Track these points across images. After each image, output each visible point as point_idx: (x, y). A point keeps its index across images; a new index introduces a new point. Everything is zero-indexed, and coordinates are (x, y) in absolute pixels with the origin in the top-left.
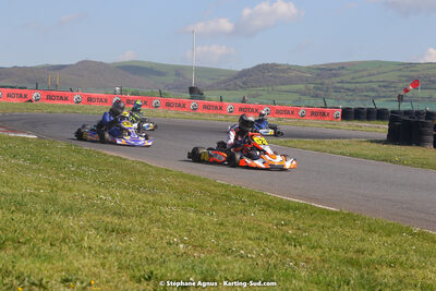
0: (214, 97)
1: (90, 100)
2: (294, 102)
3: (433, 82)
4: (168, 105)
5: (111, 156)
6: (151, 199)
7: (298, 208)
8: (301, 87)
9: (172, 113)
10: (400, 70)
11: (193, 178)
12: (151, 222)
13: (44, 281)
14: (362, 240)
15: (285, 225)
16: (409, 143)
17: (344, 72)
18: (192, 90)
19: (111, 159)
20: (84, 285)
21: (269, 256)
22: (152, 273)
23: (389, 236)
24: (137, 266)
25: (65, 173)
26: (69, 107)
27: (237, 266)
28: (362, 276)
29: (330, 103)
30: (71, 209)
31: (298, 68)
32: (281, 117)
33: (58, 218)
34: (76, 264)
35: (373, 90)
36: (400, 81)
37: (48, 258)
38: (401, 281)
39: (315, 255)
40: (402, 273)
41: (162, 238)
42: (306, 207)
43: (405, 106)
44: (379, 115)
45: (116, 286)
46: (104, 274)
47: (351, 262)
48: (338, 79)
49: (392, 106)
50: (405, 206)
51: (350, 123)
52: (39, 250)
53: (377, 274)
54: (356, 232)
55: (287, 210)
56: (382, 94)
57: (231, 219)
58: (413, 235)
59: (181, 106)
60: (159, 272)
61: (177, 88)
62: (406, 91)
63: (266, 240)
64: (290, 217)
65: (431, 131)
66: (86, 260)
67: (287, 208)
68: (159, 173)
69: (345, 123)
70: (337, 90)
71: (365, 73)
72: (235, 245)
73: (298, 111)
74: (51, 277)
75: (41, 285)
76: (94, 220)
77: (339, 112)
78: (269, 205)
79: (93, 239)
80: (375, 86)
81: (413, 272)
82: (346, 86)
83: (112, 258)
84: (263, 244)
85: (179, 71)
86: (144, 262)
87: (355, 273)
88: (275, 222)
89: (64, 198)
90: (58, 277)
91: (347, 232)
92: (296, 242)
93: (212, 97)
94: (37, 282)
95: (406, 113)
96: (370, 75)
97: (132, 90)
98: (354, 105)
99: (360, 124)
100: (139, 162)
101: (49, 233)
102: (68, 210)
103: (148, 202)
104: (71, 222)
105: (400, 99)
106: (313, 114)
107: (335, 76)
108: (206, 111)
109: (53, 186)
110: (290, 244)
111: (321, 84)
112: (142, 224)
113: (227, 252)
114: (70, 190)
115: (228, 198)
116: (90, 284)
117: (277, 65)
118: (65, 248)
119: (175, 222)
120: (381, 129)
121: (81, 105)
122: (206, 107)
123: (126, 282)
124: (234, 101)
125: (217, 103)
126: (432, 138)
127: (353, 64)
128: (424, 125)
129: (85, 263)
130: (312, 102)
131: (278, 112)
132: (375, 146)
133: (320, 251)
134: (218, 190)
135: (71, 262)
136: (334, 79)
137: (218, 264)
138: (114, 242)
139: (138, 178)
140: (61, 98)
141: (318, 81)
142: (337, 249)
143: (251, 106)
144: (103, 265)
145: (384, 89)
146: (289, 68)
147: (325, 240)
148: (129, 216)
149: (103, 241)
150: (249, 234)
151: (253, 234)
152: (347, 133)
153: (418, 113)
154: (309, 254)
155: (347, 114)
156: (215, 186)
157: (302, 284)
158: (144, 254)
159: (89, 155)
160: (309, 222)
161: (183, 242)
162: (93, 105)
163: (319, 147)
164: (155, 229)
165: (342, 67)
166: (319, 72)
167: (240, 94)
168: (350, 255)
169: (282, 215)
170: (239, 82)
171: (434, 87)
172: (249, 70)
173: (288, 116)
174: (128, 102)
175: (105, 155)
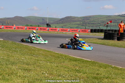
1: (18, 28)
3: (116, 21)
4: (41, 29)
5: (25, 45)
7: (79, 60)
8: (79, 23)
9: (42, 31)
11: (48, 51)
12: (37, 66)
14: (98, 70)
15: (76, 66)
16: (110, 39)
17: (91, 18)
18: (47, 25)
19: (25, 46)
21: (72, 77)
23: (106, 68)
24: (34, 82)
25: (12, 51)
26: (12, 30)
29: (87, 27)
30: (14, 63)
31: (77, 18)
35: (99, 23)
36: (107, 21)
39: (85, 76)
41: (40, 72)
42: (81, 59)
43: (109, 28)
44: (101, 31)
47: (96, 78)
48: (89, 20)
49: (105, 28)
50: (110, 58)
52: (5, 77)
53: (103, 81)
57: (60, 65)
58: (112, 68)
59: (45, 29)
61: (43, 24)
63: (71, 71)
65: (116, 35)
66: (19, 80)
67: (76, 60)
68: (39, 50)
69: (91, 33)
70: (89, 24)
72: (62, 73)
73: (78, 30)
77: (90, 30)
78: (70, 59)
80: (100, 22)
81: (113, 80)
82: (91, 22)
85: (43, 19)
87: (97, 81)
88: (73, 65)
91: (94, 67)
92: (79, 72)
93: (53, 26)
95: (109, 30)
96: (98, 19)
97: (30, 25)
98: (94, 28)
99: (96, 34)
100: (32, 47)
103: (36, 60)
104: (14, 67)
106: (82, 31)
107: (88, 19)
109: (8, 55)
110: (77, 72)
112: (34, 67)
113: (59, 75)
114: (13, 57)
117: (71, 17)
118: (12, 76)
119: (44, 66)
120: (102, 35)
122: (51, 29)
125: (55, 28)
126: (116, 38)
127: (93, 16)
131: (72, 31)
132: (100, 40)
133: (86, 74)
134: (56, 55)
136: (88, 21)
139: (33, 52)
140: (10, 28)
141: (84, 21)
142: (91, 74)
143: (65, 29)
145: (102, 23)
146: (75, 18)
148: (31, 65)
149: (23, 73)
150: (65, 69)
151: (67, 70)
152: (92, 36)
153: (112, 30)
154: (83, 76)
155: (92, 31)
158: (35, 77)
159: (18, 45)
161: (47, 73)
162: (19, 30)
164: (38, 69)
165: (90, 17)
166: (83, 18)
167: (62, 25)
168: (95, 75)
169: (75, 63)
170: (61, 22)
171: (116, 22)
172: (63, 18)
173: (75, 32)
174: (29, 28)
175: (23, 45)
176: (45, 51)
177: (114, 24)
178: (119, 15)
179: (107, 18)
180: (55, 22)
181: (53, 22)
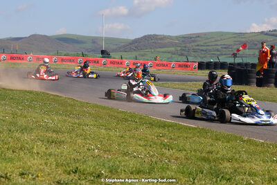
0: (117, 57)
1: (38, 59)
2: (168, 58)
3: (256, 45)
5: (52, 95)
6: (77, 122)
7: (171, 126)
8: (172, 49)
10: (235, 37)
11: (104, 108)
12: (77, 136)
13: (8, 175)
14: (212, 145)
15: (163, 136)
16: (241, 84)
17: (198, 39)
18: (103, 52)
19: (52, 97)
20: (34, 176)
21: (152, 156)
22: (77, 168)
23: (229, 142)
24: (68, 164)
25: (23, 106)
26: (25, 64)
27: (132, 163)
28: (211, 168)
29: (190, 59)
30: (26, 129)
31: (170, 37)
32: (160, 68)
33: (17, 135)
34: (29, 164)
35: (218, 50)
36: (235, 45)
37: (11, 160)
38: (235, 171)
39: (182, 155)
40: (237, 165)
41: (84, 146)
42: (176, 125)
43: (238, 60)
44: (222, 66)
45: (54, 177)
46: (47, 170)
47: (205, 160)
48: (196, 44)
49: (230, 60)
51: (203, 71)
52: (5, 155)
53: (221, 166)
54: (207, 140)
55: (164, 127)
56: (224, 53)
57: (128, 133)
58: (244, 141)
59: (97, 62)
60: (82, 167)
61: (93, 51)
62: (238, 50)
63: (151, 146)
64: (165, 131)
65: (254, 75)
66: (36, 161)
68: (82, 105)
69: (200, 71)
70: (195, 51)
71: (213, 40)
72: (131, 149)
73: (170, 64)
74: (12, 172)
75: (6, 177)
76: (41, 136)
77: (196, 65)
78: (152, 124)
79: (40, 147)
80: (219, 47)
81: (244, 164)
82: (201, 48)
83: (52, 159)
84: (148, 149)
85: (94, 40)
86: (72, 161)
87: (207, 166)
88: (156, 135)
89: (21, 122)
90: (17, 172)
91: (202, 140)
92: (169, 147)
93: (116, 56)
94: (3, 175)
95: (239, 64)
96: (216, 41)
97: (65, 53)
98: (205, 60)
100: (69, 99)
101: (11, 144)
102: (24, 130)
103: (75, 123)
104: (26, 137)
105: (235, 55)
106: (180, 66)
107: (194, 41)
108: (112, 66)
109: (14, 115)
110: (166, 149)
111: (185, 47)
112: (71, 138)
113: (125, 154)
114: (25, 117)
115: (126, 120)
116: (38, 176)
117: (156, 36)
118: (22, 154)
119: (92, 136)
121: (32, 62)
122: (112, 63)
123: (61, 174)
124: (130, 58)
125: (120, 60)
126: (255, 80)
127: (205, 34)
128: (250, 72)
129: (34, 163)
130: (179, 58)
131: (158, 65)
133: (184, 152)
134: (120, 115)
135: (26, 162)
136: (193, 44)
137: (119, 162)
138: (53, 149)
139: (69, 108)
140: (19, 59)
141: (184, 45)
142: (195, 151)
144: (46, 164)
145: (224, 50)
146: (164, 38)
147: (188, 146)
148: (63, 133)
149: (46, 149)
150: (139, 142)
151: (142, 143)
153: (246, 64)
154: (177, 155)
155: (201, 66)
156: (118, 113)
157: (173, 174)
158: (73, 156)
159: (38, 95)
160: (177, 134)
161: (98, 148)
162: (40, 62)
163: (184, 87)
164: (80, 141)
165: (198, 36)
166: (183, 39)
167: (134, 54)
168: (204, 155)
169: (161, 130)
170: (133, 47)
171: (256, 47)
172: (139, 39)
173: (164, 68)
174: (63, 60)
175: (48, 94)
176: (97, 106)
177: (251, 52)
178: (262, 32)
179: (235, 39)
180: (120, 48)
181: (115, 47)
